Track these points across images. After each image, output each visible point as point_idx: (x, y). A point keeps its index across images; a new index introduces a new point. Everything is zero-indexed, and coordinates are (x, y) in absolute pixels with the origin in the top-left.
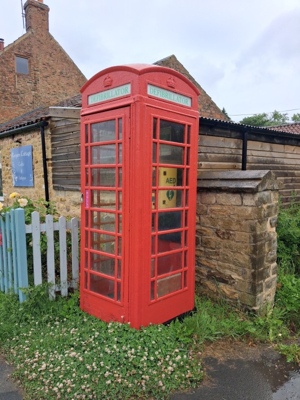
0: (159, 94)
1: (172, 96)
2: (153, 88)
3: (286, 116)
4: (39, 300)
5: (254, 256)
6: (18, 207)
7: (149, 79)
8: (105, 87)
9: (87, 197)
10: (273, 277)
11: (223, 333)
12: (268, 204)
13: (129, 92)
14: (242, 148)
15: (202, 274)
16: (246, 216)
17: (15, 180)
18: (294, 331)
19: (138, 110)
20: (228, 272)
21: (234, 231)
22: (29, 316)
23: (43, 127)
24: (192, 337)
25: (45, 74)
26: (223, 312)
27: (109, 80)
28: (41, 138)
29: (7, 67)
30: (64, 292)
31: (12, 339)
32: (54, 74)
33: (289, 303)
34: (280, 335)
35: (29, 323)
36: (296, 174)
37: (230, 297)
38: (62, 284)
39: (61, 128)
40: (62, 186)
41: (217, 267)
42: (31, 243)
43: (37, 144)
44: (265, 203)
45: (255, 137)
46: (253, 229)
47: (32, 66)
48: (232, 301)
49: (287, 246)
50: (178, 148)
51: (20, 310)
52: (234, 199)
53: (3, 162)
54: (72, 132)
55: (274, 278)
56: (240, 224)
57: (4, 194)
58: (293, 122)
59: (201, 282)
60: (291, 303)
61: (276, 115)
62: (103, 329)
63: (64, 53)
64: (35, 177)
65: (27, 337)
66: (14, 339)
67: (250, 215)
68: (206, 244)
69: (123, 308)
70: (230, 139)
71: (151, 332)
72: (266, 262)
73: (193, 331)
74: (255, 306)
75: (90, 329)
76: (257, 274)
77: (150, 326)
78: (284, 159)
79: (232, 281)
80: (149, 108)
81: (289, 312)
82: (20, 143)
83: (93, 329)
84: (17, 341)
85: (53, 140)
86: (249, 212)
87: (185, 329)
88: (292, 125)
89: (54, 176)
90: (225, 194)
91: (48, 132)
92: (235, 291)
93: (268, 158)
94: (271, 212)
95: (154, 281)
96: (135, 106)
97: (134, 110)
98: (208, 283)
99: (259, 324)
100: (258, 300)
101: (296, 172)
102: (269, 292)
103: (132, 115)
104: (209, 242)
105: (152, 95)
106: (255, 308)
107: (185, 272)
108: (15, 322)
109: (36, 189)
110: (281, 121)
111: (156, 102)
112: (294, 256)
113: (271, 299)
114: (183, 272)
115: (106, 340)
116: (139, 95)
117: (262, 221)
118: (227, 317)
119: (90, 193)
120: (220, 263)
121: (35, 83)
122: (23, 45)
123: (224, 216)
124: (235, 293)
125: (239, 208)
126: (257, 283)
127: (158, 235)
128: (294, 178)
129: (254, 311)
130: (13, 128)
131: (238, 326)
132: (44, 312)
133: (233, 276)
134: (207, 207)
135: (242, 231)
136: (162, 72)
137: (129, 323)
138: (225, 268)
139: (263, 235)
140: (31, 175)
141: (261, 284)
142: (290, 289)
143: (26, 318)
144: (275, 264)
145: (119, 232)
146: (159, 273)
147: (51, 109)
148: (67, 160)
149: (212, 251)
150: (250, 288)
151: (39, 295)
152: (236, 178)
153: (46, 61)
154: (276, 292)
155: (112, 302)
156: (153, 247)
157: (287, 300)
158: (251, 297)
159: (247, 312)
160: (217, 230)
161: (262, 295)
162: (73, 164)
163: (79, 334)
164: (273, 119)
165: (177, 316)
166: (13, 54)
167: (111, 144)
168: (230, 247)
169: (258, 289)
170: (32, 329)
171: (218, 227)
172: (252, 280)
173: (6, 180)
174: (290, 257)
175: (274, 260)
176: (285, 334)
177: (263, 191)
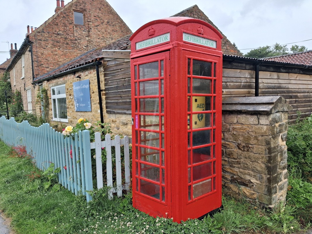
0: (192, 40)
1: (202, 41)
2: (187, 35)
3: (286, 47)
4: (101, 200)
5: (269, 165)
6: (85, 130)
7: (184, 29)
8: (149, 36)
9: (137, 121)
10: (284, 181)
11: (246, 226)
12: (280, 123)
13: (168, 40)
14: (255, 77)
15: (226, 179)
16: (263, 133)
17: (76, 106)
18: (303, 224)
19: (176, 54)
20: (248, 178)
21: (252, 145)
22: (94, 212)
23: (97, 66)
24: (222, 229)
25: (96, 24)
26: (245, 209)
27: (153, 30)
28: (96, 74)
29: (68, 20)
30: (120, 194)
31: (83, 230)
32: (102, 23)
33: (297, 201)
34: (292, 228)
35: (95, 218)
36: (299, 97)
37: (250, 197)
38: (118, 187)
39: (112, 66)
40: (113, 111)
41: (239, 173)
42: (94, 157)
43: (93, 79)
44: (277, 122)
45: (265, 68)
46: (268, 143)
47: (86, 19)
48: (251, 200)
49: (294, 155)
50: (206, 80)
51: (87, 207)
52: (252, 120)
53: (67, 92)
54: (121, 69)
55: (286, 182)
56: (257, 139)
57: (68, 117)
58: (292, 52)
59: (226, 185)
60: (300, 202)
61: (277, 47)
62: (151, 223)
63: (110, 7)
64: (92, 104)
65: (94, 229)
66: (85, 230)
67: (265, 132)
68: (229, 155)
69: (167, 207)
70: (245, 70)
71: (189, 226)
72: (279, 169)
73: (222, 225)
74: (271, 204)
75: (142, 223)
76: (272, 179)
77: (189, 220)
78: (289, 85)
79: (251, 184)
80: (185, 51)
81: (298, 209)
82: (80, 78)
83: (145, 223)
84: (87, 232)
85: (105, 75)
86: (265, 130)
87: (215, 223)
88: (292, 55)
89: (107, 103)
90: (244, 115)
91: (101, 69)
92: (253, 192)
93: (276, 85)
94: (282, 129)
95: (191, 186)
96: (174, 50)
97: (173, 53)
98: (232, 186)
99: (275, 219)
100: (273, 199)
101: (299, 94)
102: (282, 194)
103: (172, 58)
104: (232, 153)
105: (187, 41)
106: (270, 206)
107: (214, 178)
108: (84, 217)
109: (93, 113)
110: (282, 51)
111: (190, 46)
112: (300, 163)
113: (283, 199)
114: (213, 178)
115: (155, 232)
116: (177, 42)
117: (275, 137)
118: (248, 213)
119: (139, 117)
120: (241, 170)
121: (89, 31)
122: (79, 2)
123: (244, 133)
124: (254, 194)
125: (256, 127)
126: (272, 186)
127: (193, 149)
128: (297, 99)
129: (270, 208)
130: (74, 67)
131: (258, 221)
132: (105, 209)
133: (252, 181)
134: (230, 125)
135: (259, 145)
136: (194, 23)
137: (172, 218)
138: (245, 174)
139: (276, 147)
140: (89, 102)
141: (276, 187)
142: (299, 191)
143: (92, 214)
144: (286, 171)
145: (162, 148)
146: (194, 179)
147: (104, 51)
148: (116, 91)
149: (234, 160)
150: (266, 190)
151: (101, 196)
152: (253, 102)
153: (96, 14)
154: (287, 193)
155: (158, 202)
156: (189, 158)
157: (296, 199)
158: (268, 197)
159: (264, 209)
160: (239, 144)
161: (277, 196)
162: (122, 93)
163: (133, 227)
164: (275, 50)
165: (209, 213)
166: (72, 10)
167: (155, 80)
168: (249, 158)
169: (273, 191)
170: (98, 223)
171: (239, 142)
172: (267, 184)
173: (70, 107)
174: (297, 164)
175: (285, 168)
176: (296, 227)
177: (276, 113)
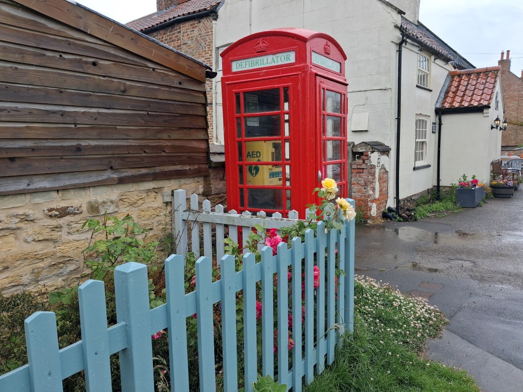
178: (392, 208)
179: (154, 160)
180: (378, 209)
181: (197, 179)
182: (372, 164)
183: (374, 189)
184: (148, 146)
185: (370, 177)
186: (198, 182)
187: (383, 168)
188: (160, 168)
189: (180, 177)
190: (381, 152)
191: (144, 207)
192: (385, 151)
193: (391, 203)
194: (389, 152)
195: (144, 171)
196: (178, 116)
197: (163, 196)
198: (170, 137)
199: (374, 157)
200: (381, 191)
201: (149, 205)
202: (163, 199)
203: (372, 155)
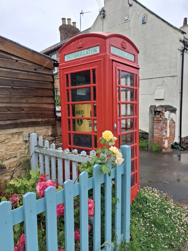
178: (177, 143)
179: (16, 115)
180: (169, 143)
181: (47, 127)
182: (165, 118)
183: (166, 132)
184: (12, 107)
185: (164, 125)
186: (48, 128)
187: (172, 120)
188: (20, 120)
189: (34, 126)
190: (171, 111)
191: (10, 143)
192: (173, 110)
193: (177, 140)
194: (175, 111)
195: (8, 122)
196: (34, 89)
197: (23, 137)
198: (27, 101)
199: (167, 114)
200: (170, 133)
201: (14, 142)
202: (23, 139)
203: (165, 113)
